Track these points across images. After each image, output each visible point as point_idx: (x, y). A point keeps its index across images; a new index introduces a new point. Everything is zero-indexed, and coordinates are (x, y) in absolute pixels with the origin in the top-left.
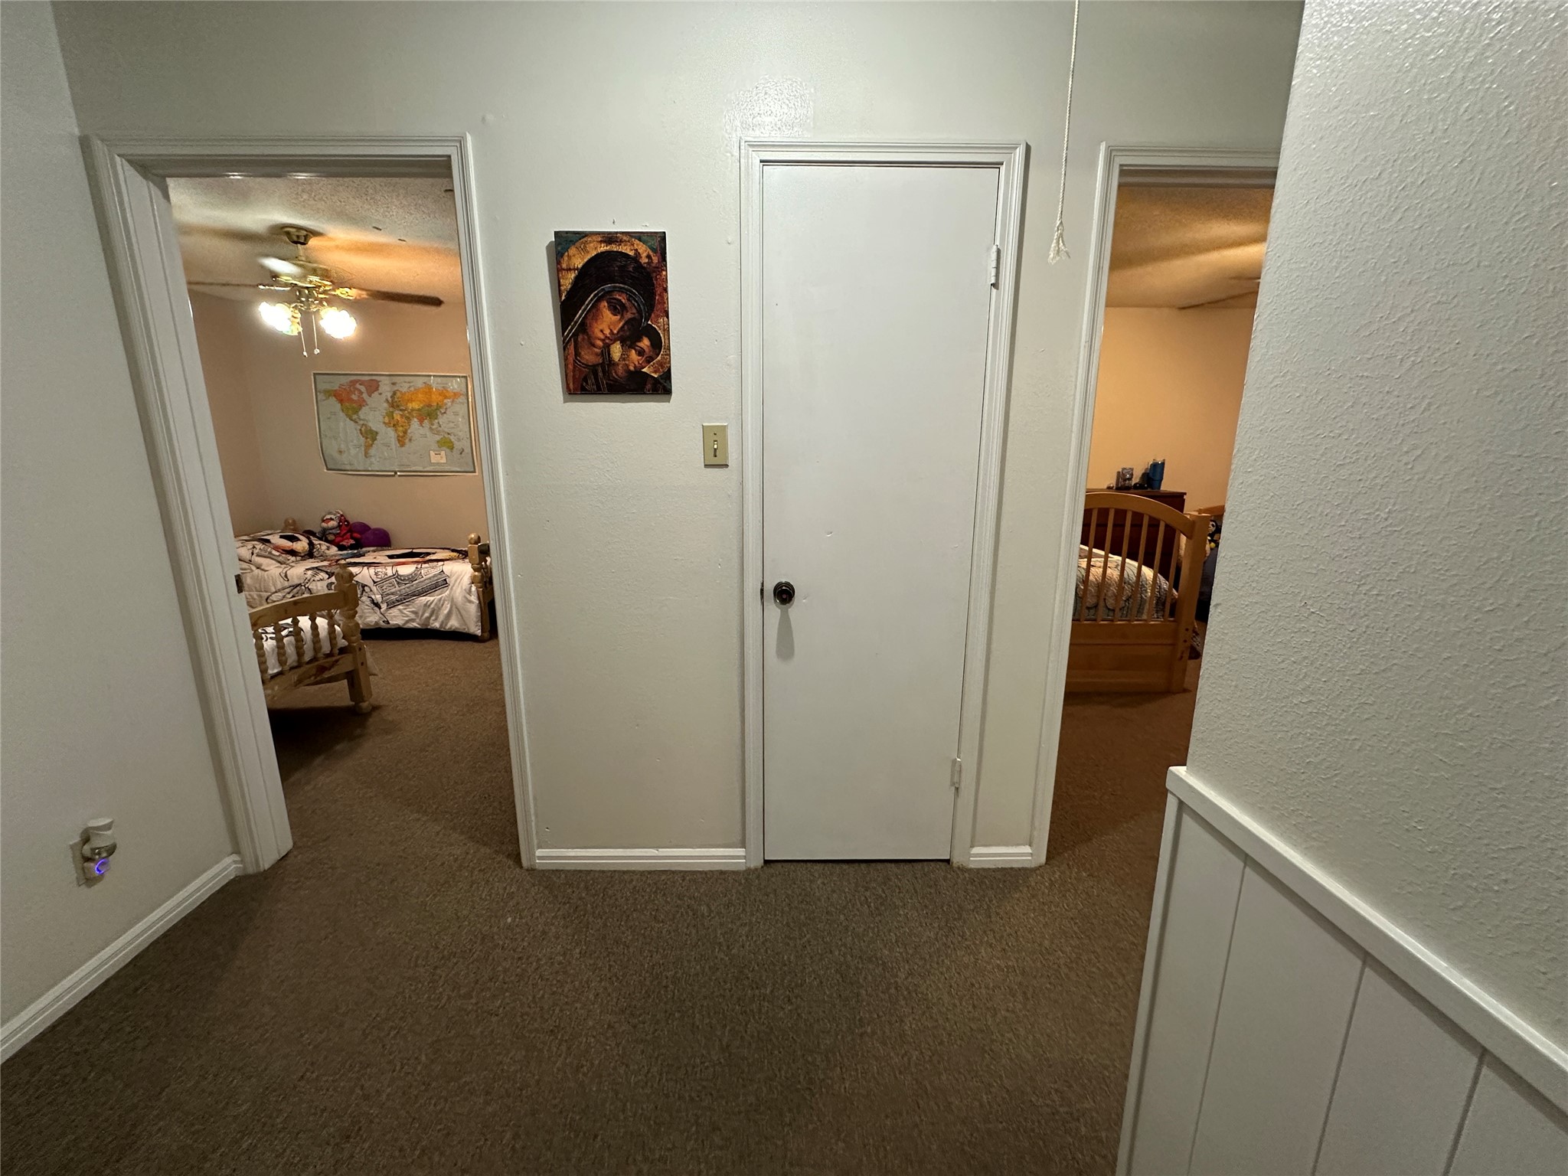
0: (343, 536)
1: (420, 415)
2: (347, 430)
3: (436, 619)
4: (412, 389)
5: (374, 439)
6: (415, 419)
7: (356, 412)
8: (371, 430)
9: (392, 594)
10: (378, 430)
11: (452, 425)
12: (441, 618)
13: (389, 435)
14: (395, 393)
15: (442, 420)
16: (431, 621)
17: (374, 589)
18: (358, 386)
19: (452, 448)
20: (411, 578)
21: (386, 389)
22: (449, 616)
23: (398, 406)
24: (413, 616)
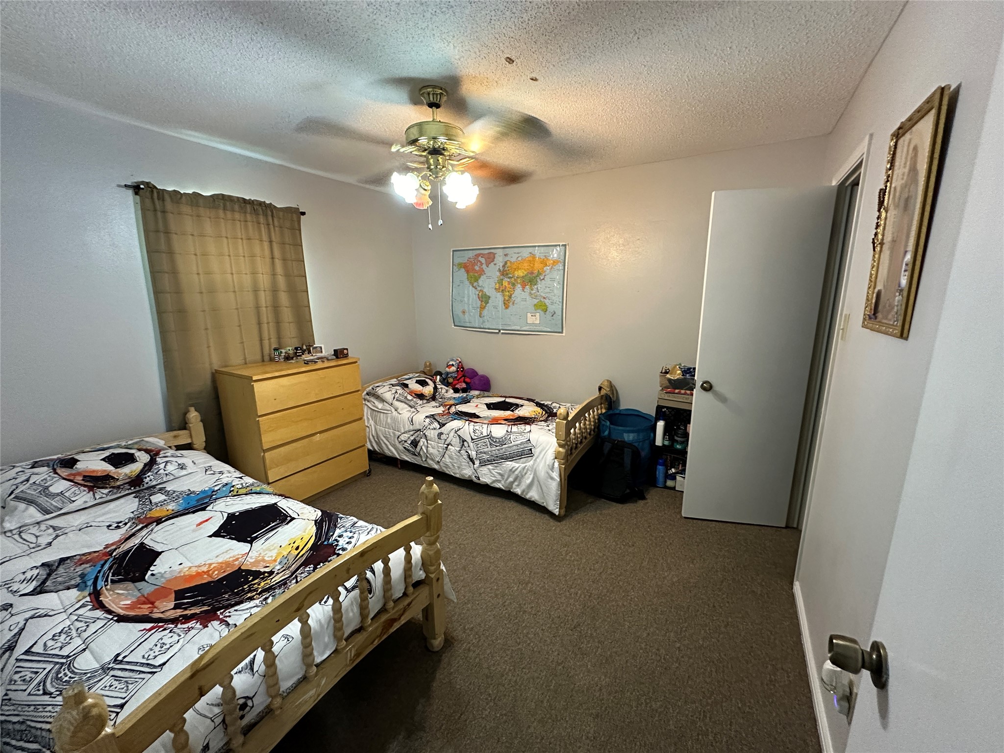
0: (458, 380)
1: (523, 281)
2: (470, 294)
3: (518, 485)
4: (520, 259)
5: (487, 303)
6: (519, 286)
7: (477, 280)
8: (485, 295)
9: (485, 453)
10: (490, 295)
11: (548, 290)
12: (523, 486)
13: (497, 299)
14: (506, 263)
15: (541, 285)
16: (514, 486)
17: (471, 445)
18: (480, 258)
19: (545, 311)
20: (501, 442)
21: (499, 260)
22: (530, 486)
23: (507, 274)
24: (499, 478)
